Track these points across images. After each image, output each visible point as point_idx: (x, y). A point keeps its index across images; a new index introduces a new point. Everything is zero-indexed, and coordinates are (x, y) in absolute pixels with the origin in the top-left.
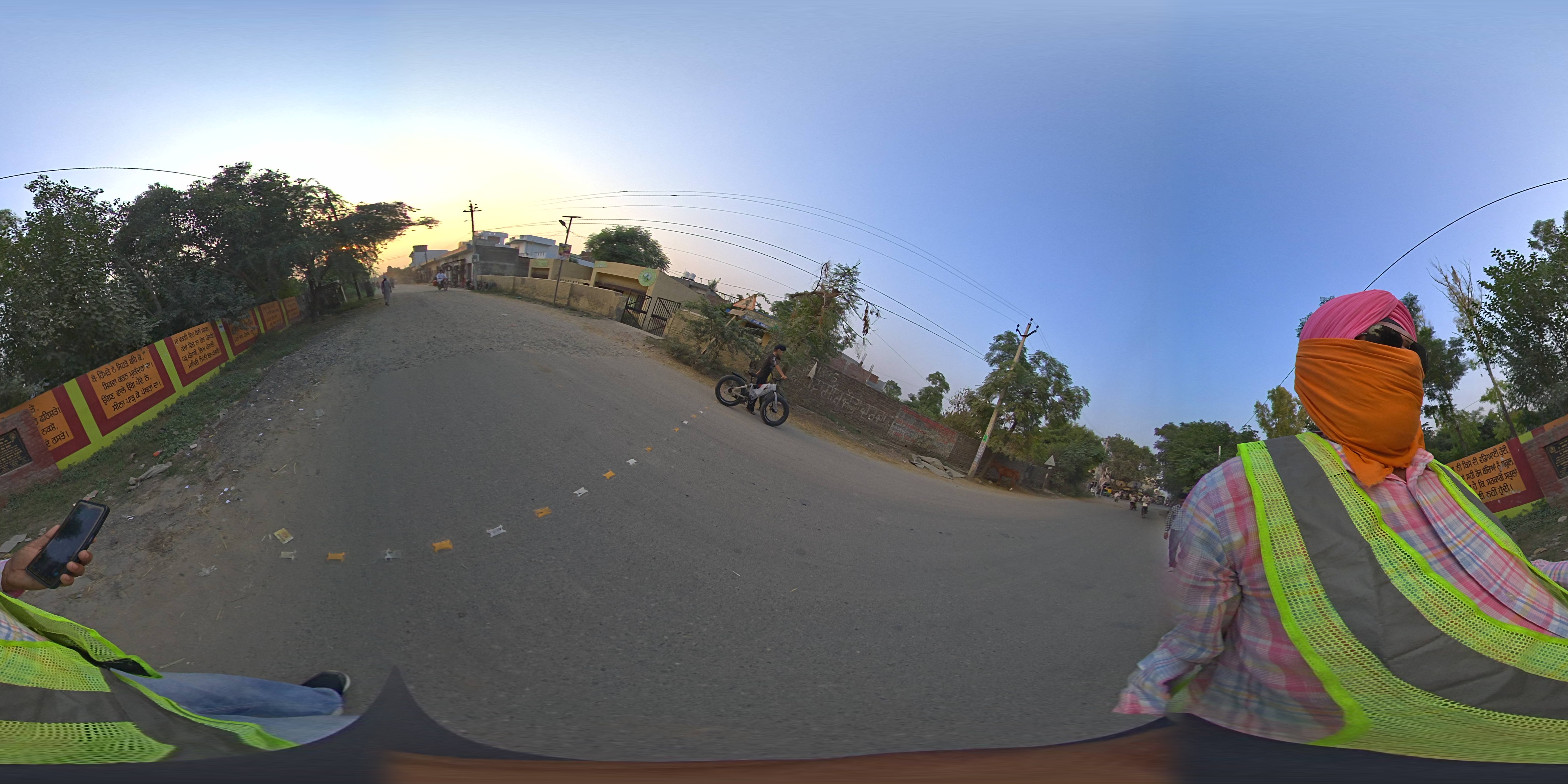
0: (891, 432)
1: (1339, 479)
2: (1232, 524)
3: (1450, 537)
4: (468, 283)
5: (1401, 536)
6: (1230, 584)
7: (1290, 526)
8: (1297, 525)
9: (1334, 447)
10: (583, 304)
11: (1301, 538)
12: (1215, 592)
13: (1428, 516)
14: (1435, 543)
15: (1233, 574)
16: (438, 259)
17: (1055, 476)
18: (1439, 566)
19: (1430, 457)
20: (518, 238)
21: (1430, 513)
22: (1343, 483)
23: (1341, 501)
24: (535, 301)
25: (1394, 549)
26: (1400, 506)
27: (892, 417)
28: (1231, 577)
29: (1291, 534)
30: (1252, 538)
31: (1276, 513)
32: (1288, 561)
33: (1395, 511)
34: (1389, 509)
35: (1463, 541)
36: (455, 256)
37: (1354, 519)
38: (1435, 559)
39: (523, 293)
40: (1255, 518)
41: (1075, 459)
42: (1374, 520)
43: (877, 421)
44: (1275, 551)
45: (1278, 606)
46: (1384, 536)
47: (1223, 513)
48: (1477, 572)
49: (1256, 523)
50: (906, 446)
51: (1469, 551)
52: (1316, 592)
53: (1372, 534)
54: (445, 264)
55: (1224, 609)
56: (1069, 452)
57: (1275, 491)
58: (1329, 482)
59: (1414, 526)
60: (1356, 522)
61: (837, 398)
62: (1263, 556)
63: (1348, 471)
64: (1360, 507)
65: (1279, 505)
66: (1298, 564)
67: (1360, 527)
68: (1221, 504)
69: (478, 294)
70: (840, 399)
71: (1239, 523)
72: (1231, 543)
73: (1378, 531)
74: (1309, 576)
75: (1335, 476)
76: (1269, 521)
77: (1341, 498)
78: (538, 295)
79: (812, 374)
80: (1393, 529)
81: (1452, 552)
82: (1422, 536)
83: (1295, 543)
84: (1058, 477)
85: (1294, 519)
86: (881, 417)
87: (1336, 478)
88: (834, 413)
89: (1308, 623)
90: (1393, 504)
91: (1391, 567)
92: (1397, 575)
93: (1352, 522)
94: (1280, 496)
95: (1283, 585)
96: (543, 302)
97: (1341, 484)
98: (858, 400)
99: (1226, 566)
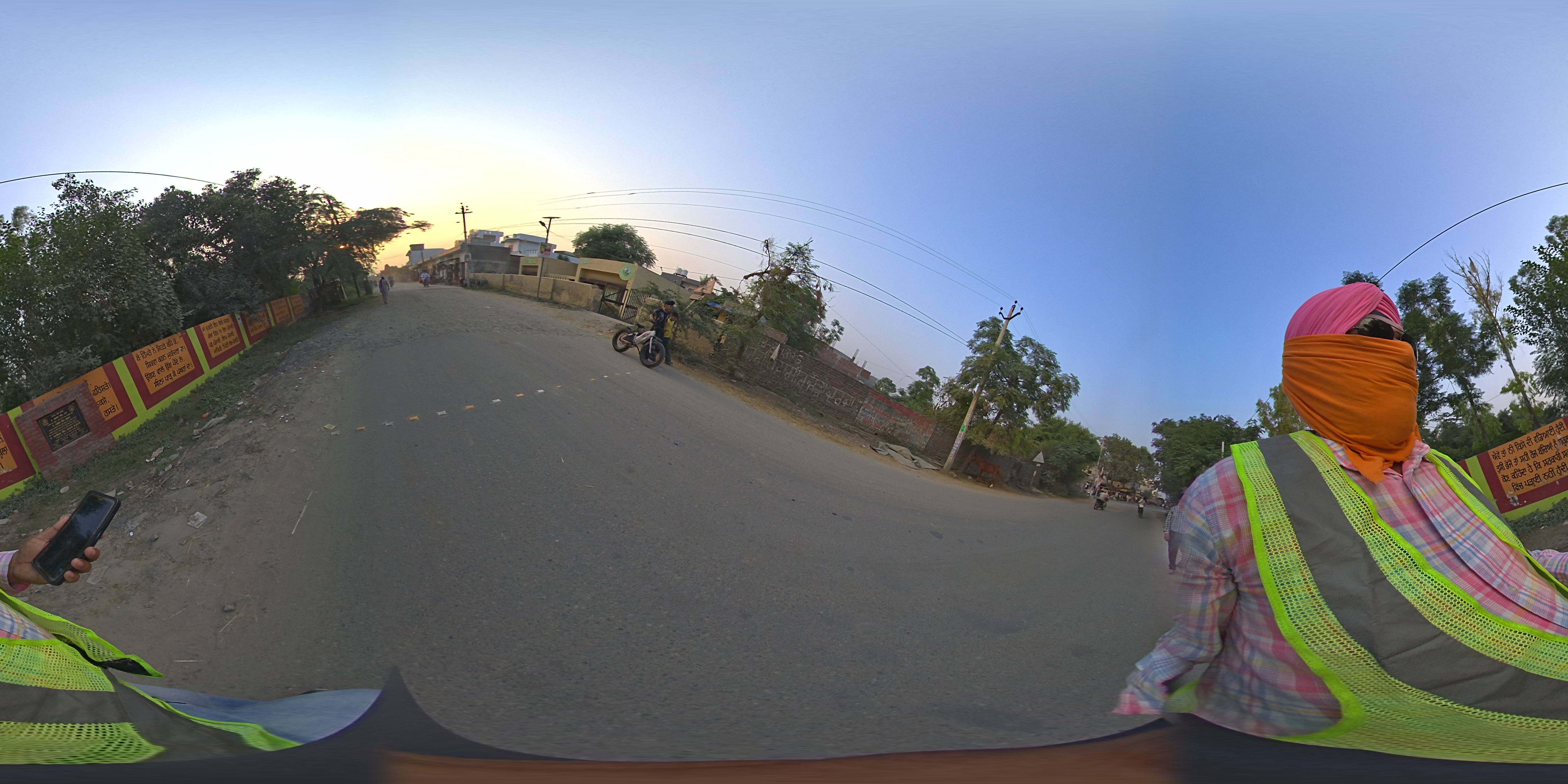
0: (860, 418)
1: (1332, 474)
2: (1223, 520)
3: (1449, 531)
4: (462, 281)
5: (1398, 531)
6: (1223, 581)
7: (1282, 521)
8: (1289, 520)
9: (1327, 443)
10: (564, 297)
11: (1294, 534)
12: (1206, 589)
13: (1425, 510)
14: (1433, 537)
15: (1225, 571)
16: (433, 258)
17: (1046, 474)
18: (1438, 561)
19: (1427, 448)
20: (511, 237)
21: (1427, 507)
22: (1336, 478)
23: (1334, 496)
24: (521, 296)
25: (1390, 544)
26: (1396, 500)
27: (861, 402)
28: (1224, 574)
29: (1283, 530)
30: (1245, 534)
31: (1268, 509)
32: (1282, 558)
33: (1391, 506)
34: (1385, 503)
35: (1463, 534)
36: (450, 255)
37: (1348, 514)
38: (1433, 553)
39: (512, 289)
40: (1247, 515)
41: (1066, 457)
42: (1368, 514)
43: (844, 406)
44: (1268, 547)
45: (1271, 604)
46: (1379, 531)
47: (1214, 509)
48: (1478, 566)
49: (1248, 519)
50: (876, 434)
51: (1469, 544)
52: (1309, 590)
53: (1367, 529)
54: (440, 263)
55: (1217, 606)
56: (1061, 449)
57: (1267, 488)
58: (1322, 477)
59: (1411, 521)
60: (1350, 517)
61: (801, 381)
62: (1255, 552)
63: (1341, 466)
64: (1353, 502)
65: (1272, 500)
66: (1291, 561)
67: (1354, 522)
68: (1212, 501)
69: (470, 291)
70: (804, 382)
71: (1230, 521)
72: (1222, 540)
73: (1374, 526)
74: (1302, 573)
75: (1328, 471)
76: (1262, 516)
77: (1334, 493)
78: (525, 290)
79: (774, 356)
80: (1389, 523)
81: (1452, 546)
82: (1419, 531)
83: (1288, 539)
84: (1048, 476)
85: (1286, 514)
86: (848, 402)
87: (1329, 474)
88: (798, 395)
89: (1302, 621)
90: (1388, 498)
91: (1387, 563)
92: (1393, 571)
93: (1346, 517)
94: (1272, 492)
95: (1276, 582)
96: (529, 297)
97: (1334, 479)
98: (824, 383)
99: (1218, 563)
